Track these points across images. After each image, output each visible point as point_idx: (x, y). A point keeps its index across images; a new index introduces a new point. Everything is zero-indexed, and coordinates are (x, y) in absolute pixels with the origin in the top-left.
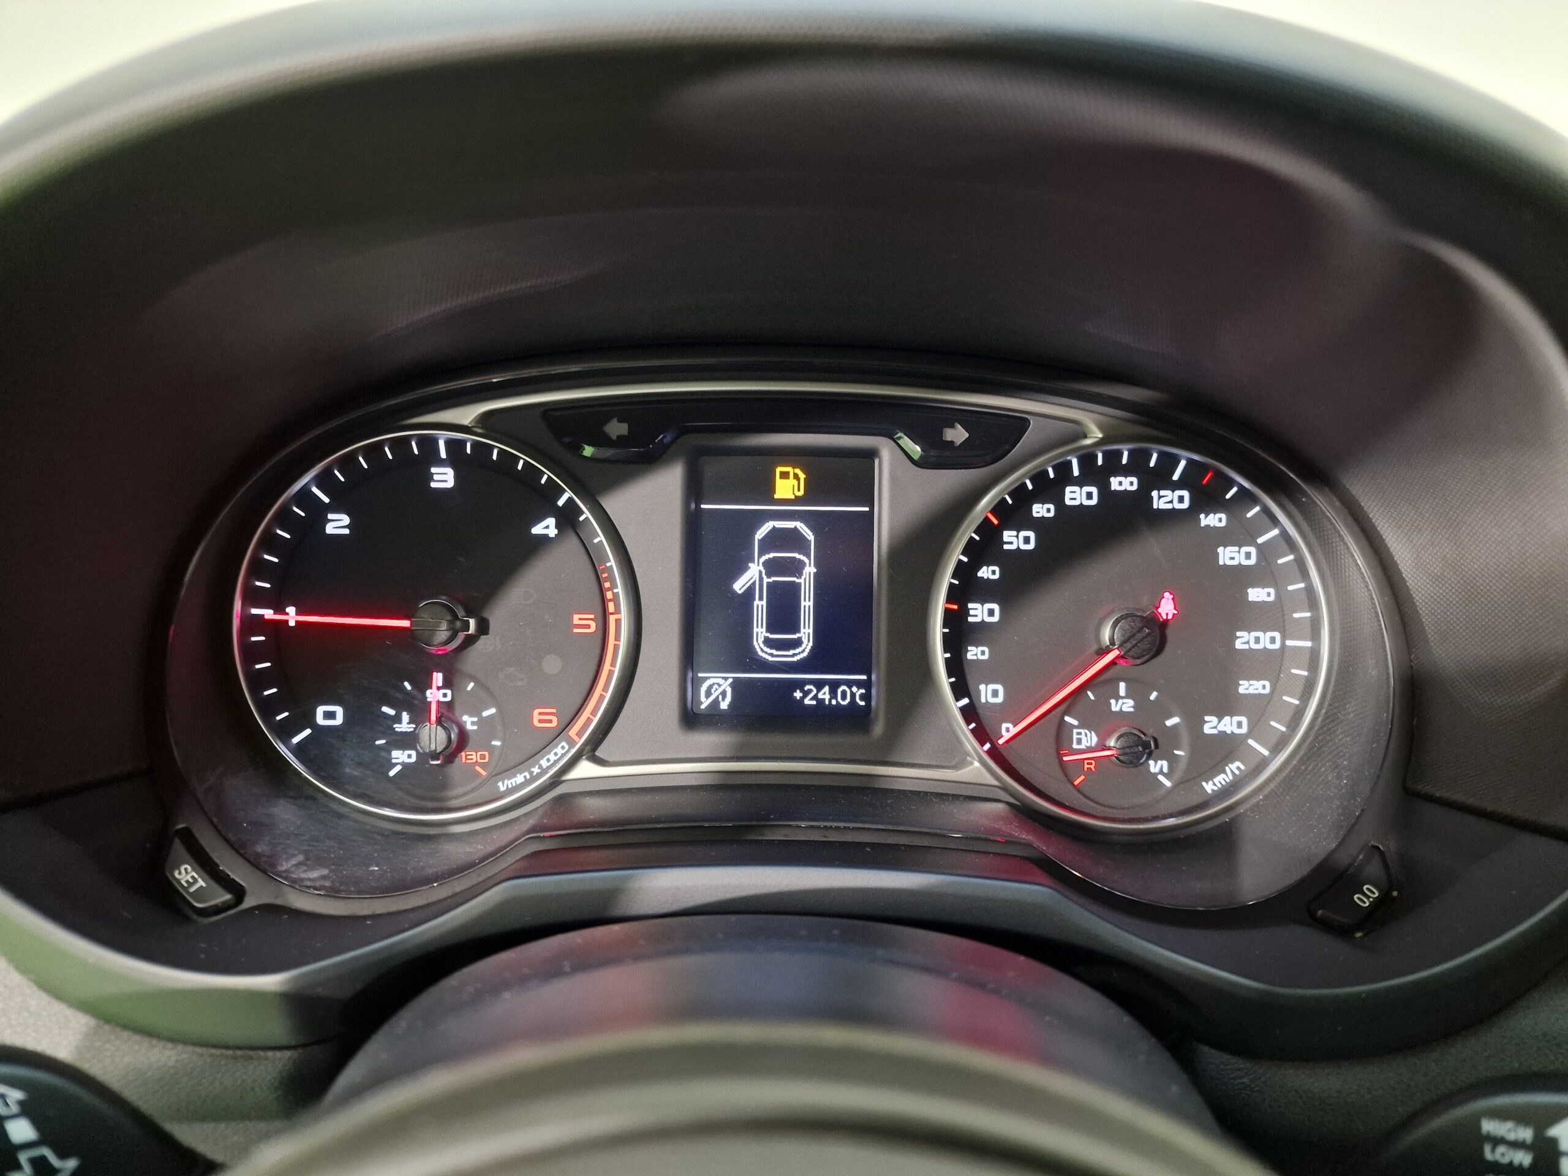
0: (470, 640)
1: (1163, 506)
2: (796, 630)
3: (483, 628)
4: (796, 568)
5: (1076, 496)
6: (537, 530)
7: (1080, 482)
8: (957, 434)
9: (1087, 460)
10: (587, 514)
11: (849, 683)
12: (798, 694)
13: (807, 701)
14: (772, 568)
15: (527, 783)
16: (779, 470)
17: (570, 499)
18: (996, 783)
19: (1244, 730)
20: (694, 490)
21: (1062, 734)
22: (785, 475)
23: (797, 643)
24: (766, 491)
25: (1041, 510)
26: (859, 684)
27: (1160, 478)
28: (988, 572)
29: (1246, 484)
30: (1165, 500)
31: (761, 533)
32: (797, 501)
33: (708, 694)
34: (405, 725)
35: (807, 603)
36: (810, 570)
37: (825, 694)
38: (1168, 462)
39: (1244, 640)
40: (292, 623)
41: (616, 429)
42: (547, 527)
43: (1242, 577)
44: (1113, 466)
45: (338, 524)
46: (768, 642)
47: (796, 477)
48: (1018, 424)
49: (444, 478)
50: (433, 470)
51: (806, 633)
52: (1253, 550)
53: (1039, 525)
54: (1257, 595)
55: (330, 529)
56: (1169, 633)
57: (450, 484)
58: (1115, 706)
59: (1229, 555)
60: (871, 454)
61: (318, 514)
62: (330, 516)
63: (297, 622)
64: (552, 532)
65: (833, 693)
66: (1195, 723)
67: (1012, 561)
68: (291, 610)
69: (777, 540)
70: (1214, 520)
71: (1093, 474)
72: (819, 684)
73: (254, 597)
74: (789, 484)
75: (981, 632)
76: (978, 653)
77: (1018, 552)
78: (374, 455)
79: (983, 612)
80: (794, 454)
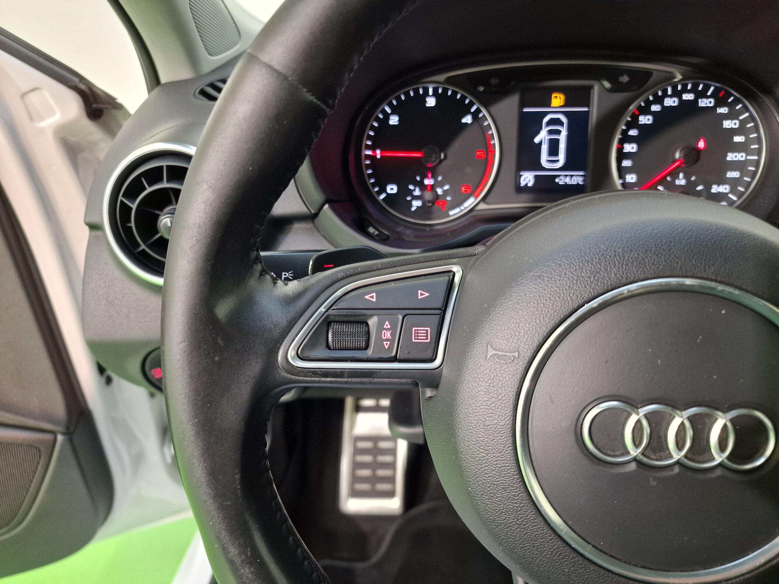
0: (441, 161)
1: (703, 105)
2: (558, 156)
3: (445, 156)
4: (558, 132)
5: (670, 102)
6: (464, 120)
7: (671, 96)
8: (625, 79)
9: (674, 88)
10: (483, 113)
11: (578, 175)
12: (557, 180)
13: (561, 183)
14: (551, 132)
15: (460, 212)
16: (554, 95)
17: (477, 109)
19: (727, 191)
20: (523, 104)
22: (556, 97)
23: (558, 161)
24: (548, 105)
25: (655, 108)
26: (581, 175)
27: (702, 95)
28: (633, 132)
29: (738, 96)
30: (704, 103)
31: (546, 120)
32: (561, 107)
33: (524, 180)
34: (417, 192)
35: (562, 146)
36: (564, 134)
37: (567, 180)
38: (706, 88)
39: (731, 157)
40: (379, 156)
41: (494, 81)
42: (468, 119)
43: (733, 132)
44: (685, 90)
46: (547, 161)
47: (560, 98)
48: (648, 74)
49: (431, 102)
50: (428, 99)
51: (562, 157)
52: (737, 122)
53: (654, 114)
54: (738, 139)
55: (391, 122)
56: (702, 155)
57: (433, 104)
58: (678, 182)
59: (728, 124)
60: (590, 88)
61: (387, 116)
62: (392, 117)
63: (381, 156)
64: (470, 121)
65: (570, 180)
66: (708, 188)
67: (643, 128)
68: (379, 152)
69: (552, 122)
70: (723, 110)
71: (677, 94)
72: (566, 176)
73: (367, 147)
74: (557, 100)
75: (628, 156)
76: (626, 163)
77: (645, 124)
78: (407, 94)
79: (630, 148)
80: (559, 89)
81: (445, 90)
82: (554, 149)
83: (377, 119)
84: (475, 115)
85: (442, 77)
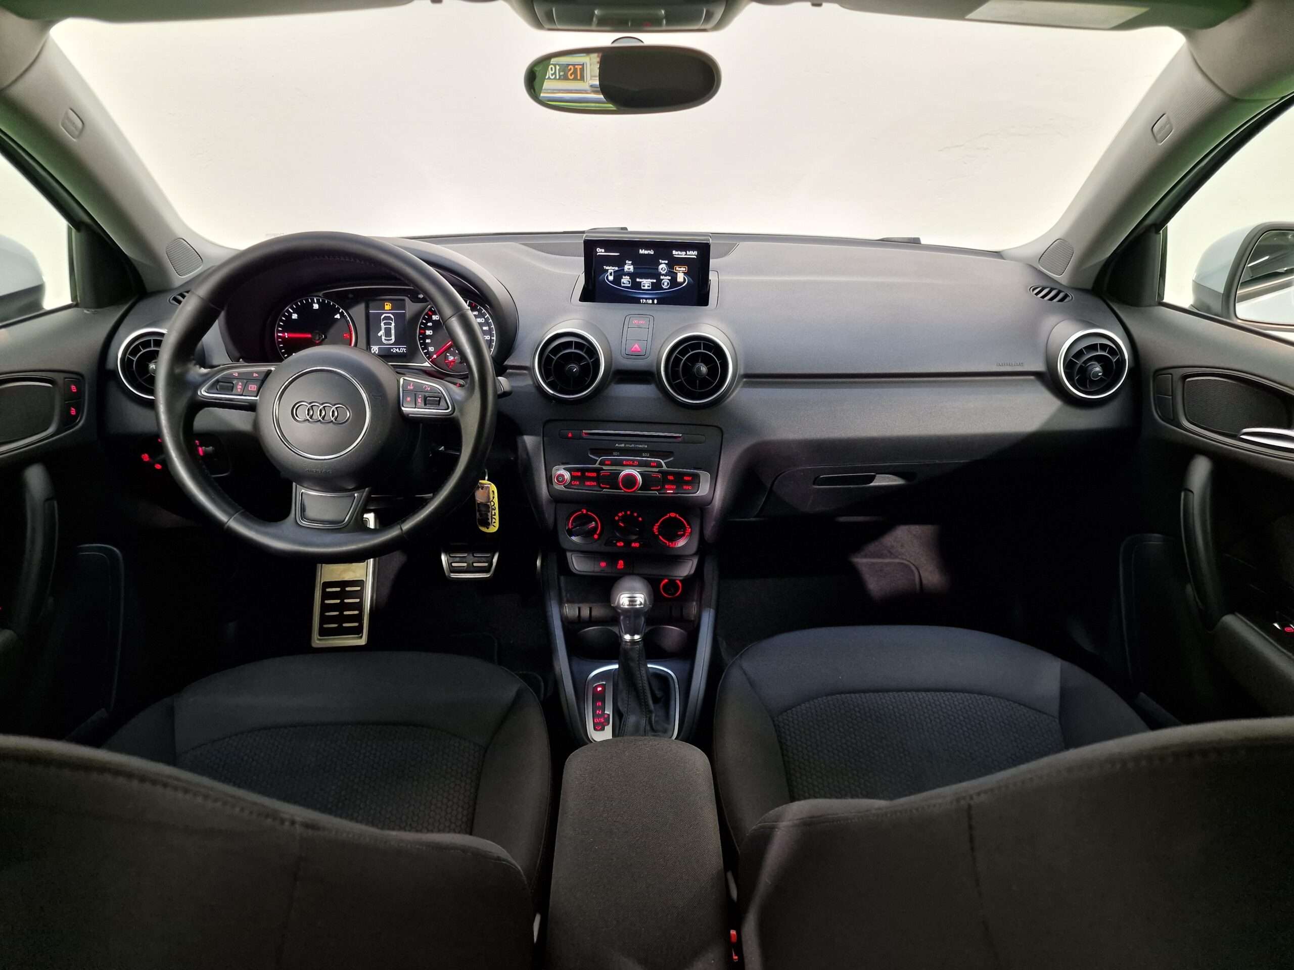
0: (323, 339)
2: (391, 337)
3: (326, 337)
4: (390, 324)
6: (336, 317)
8: (421, 296)
10: (345, 314)
11: (402, 348)
12: (392, 350)
13: (394, 351)
14: (385, 324)
16: (386, 304)
17: (342, 311)
18: (430, 366)
20: (367, 308)
21: (446, 357)
22: (387, 305)
23: (391, 340)
24: (384, 309)
26: (404, 348)
28: (430, 324)
31: (382, 317)
32: (390, 310)
33: (373, 350)
35: (393, 332)
36: (393, 324)
37: (398, 350)
40: (287, 337)
41: (351, 296)
42: (338, 316)
43: (482, 324)
45: (295, 316)
46: (385, 340)
49: (316, 306)
50: (314, 305)
51: (393, 337)
52: (484, 319)
53: (439, 315)
54: (484, 328)
55: (293, 317)
57: (317, 308)
59: (478, 321)
60: (404, 300)
61: (291, 314)
62: (293, 315)
64: (339, 317)
65: (399, 350)
67: (434, 322)
68: (286, 334)
69: (385, 318)
70: (475, 313)
72: (396, 348)
73: (279, 331)
74: (388, 306)
75: (429, 337)
76: (428, 341)
77: (436, 320)
78: (301, 302)
79: (429, 332)
80: (389, 300)
81: (323, 301)
82: (388, 333)
83: (285, 316)
84: (342, 314)
85: (321, 294)
